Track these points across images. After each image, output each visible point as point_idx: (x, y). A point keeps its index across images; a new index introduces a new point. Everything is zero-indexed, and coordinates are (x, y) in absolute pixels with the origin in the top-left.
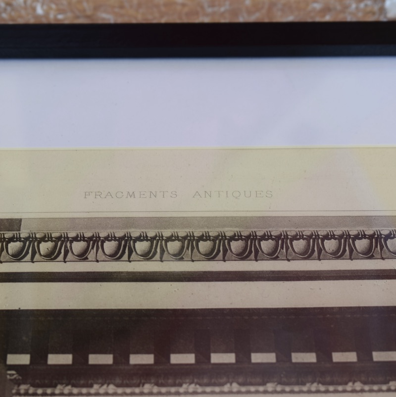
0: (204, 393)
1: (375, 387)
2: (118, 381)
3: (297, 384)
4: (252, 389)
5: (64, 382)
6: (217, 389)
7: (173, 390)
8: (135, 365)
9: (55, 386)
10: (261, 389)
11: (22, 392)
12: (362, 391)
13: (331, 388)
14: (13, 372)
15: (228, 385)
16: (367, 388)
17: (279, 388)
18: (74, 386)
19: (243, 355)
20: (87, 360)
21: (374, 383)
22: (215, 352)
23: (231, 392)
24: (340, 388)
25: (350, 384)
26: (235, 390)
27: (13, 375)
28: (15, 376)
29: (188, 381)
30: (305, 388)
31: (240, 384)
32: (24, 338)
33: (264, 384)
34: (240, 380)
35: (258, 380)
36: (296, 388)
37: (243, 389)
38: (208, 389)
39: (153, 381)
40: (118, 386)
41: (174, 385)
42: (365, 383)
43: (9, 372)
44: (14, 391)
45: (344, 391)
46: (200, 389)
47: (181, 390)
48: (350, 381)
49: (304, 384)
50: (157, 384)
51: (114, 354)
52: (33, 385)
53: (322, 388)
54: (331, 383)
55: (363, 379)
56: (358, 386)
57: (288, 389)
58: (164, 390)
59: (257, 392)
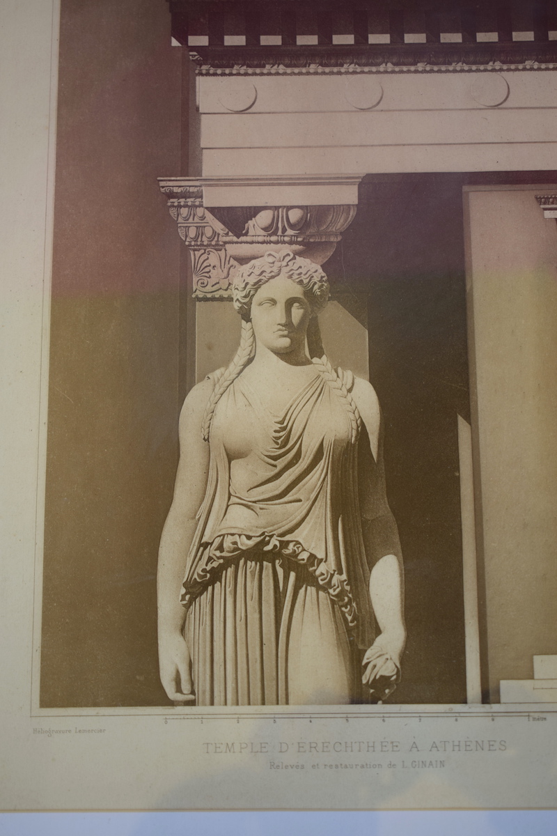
0: (362, 72)
1: (513, 67)
2: (287, 61)
3: (444, 63)
4: (405, 68)
5: (240, 62)
6: (374, 69)
7: (335, 70)
8: (302, 46)
9: (232, 67)
10: (413, 68)
11: (204, 72)
12: (501, 70)
13: (474, 68)
14: (195, 53)
15: (384, 65)
16: (505, 67)
17: (428, 68)
18: (249, 66)
19: (397, 36)
20: (259, 41)
21: (512, 62)
22: (372, 33)
23: (386, 72)
24: (482, 67)
25: (491, 63)
26: (389, 70)
27: (195, 55)
28: (197, 57)
29: (348, 61)
30: (451, 68)
31: (395, 64)
32: (202, 20)
33: (415, 64)
34: (394, 60)
35: (410, 60)
36: (443, 68)
37: (397, 69)
38: (366, 69)
39: (317, 61)
40: (287, 66)
41: (336, 65)
42: (504, 62)
43: (191, 53)
44: (197, 72)
45: (485, 70)
46: (359, 69)
47: (343, 70)
48: (491, 60)
49: (450, 64)
50: (321, 65)
51: (282, 35)
52: (213, 66)
53: (466, 68)
54: (474, 63)
55: (502, 58)
56: (498, 65)
57: (436, 68)
58: (327, 70)
59: (409, 72)
